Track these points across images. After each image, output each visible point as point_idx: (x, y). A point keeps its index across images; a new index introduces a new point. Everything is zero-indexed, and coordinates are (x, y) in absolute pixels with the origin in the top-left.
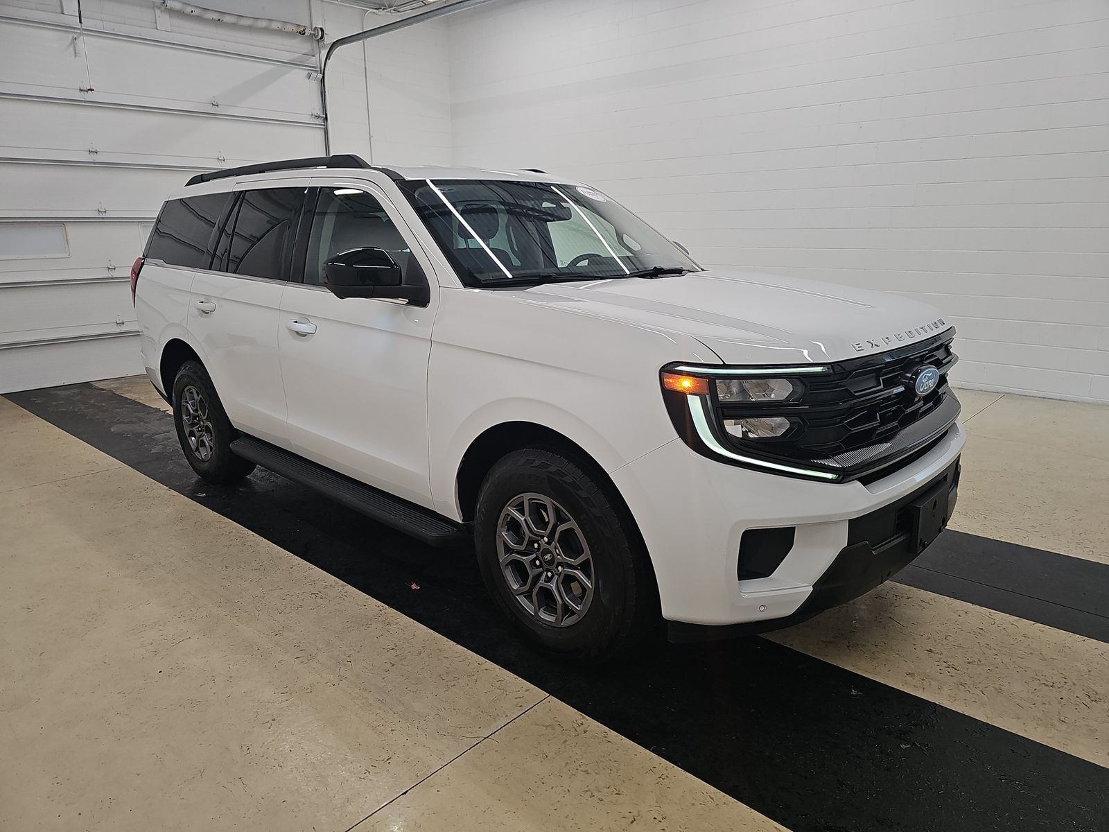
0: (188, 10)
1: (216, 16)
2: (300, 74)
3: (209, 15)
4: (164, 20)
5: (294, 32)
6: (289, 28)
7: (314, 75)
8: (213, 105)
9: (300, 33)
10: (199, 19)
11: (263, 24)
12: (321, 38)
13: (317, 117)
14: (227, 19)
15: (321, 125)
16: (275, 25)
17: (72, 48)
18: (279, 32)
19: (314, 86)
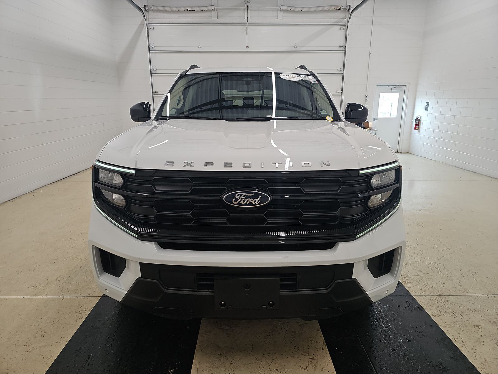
0: (289, 9)
1: (300, 9)
2: (337, 28)
3: (297, 9)
4: (280, 14)
5: (335, 10)
6: (333, 8)
7: (342, 28)
8: (295, 47)
9: (338, 9)
10: (293, 11)
11: (320, 9)
12: (349, 10)
13: (342, 47)
14: (305, 9)
15: (343, 50)
16: (326, 8)
17: (246, 31)
18: (328, 11)
19: (342, 33)
